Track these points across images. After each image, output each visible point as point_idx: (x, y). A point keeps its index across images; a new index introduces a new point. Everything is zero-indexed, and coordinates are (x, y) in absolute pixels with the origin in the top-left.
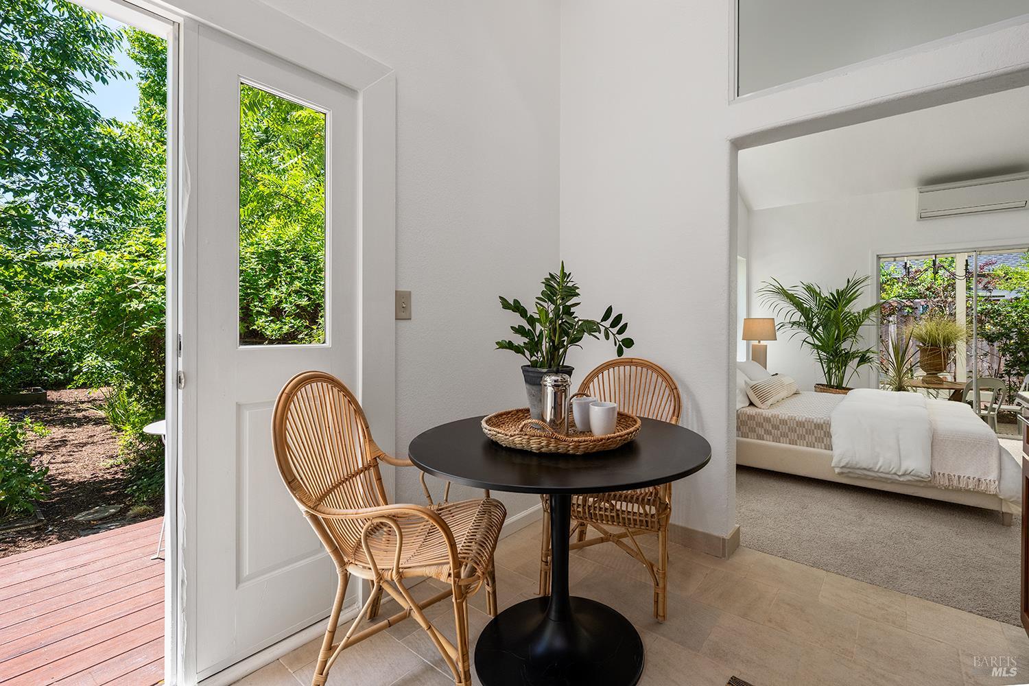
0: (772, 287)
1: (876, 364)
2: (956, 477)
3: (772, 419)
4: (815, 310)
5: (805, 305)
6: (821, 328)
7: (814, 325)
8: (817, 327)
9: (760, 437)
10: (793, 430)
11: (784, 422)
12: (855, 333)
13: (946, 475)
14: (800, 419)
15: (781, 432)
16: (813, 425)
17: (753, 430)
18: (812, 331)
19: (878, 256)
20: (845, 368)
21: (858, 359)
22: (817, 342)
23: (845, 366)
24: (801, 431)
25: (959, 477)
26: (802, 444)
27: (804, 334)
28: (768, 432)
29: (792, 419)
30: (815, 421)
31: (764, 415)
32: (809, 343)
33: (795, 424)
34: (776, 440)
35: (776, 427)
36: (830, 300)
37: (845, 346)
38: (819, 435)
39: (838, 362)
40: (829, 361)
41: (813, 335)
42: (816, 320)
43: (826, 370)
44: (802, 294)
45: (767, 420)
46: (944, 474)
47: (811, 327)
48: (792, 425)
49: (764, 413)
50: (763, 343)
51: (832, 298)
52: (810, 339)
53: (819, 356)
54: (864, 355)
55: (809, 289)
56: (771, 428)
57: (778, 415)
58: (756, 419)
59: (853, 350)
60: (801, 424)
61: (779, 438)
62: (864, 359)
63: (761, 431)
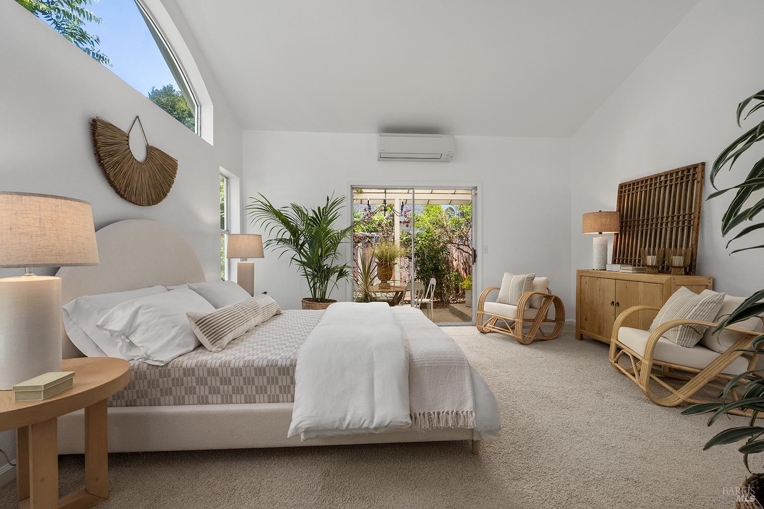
0: (261, 204)
1: (350, 277)
2: (436, 414)
3: (220, 369)
4: (302, 227)
5: (292, 223)
6: (307, 245)
7: (300, 242)
8: (303, 244)
9: (203, 401)
10: (249, 381)
11: (237, 371)
12: (335, 250)
13: (426, 415)
14: (260, 364)
15: (233, 387)
16: (277, 371)
17: (191, 391)
18: (299, 248)
19: (351, 186)
20: (327, 283)
21: (337, 274)
22: (304, 260)
23: (327, 280)
24: (261, 381)
25: (438, 414)
26: (262, 400)
27: (292, 252)
28: (214, 391)
29: (249, 366)
30: (279, 363)
31: (208, 365)
32: (297, 260)
33: (253, 372)
34: (227, 400)
35: (225, 381)
36: (313, 217)
37: (327, 262)
38: (284, 384)
39: (321, 277)
40: (314, 277)
41: (300, 252)
42: (302, 238)
43: (312, 284)
44: (291, 214)
45: (213, 372)
46: (424, 414)
47: (298, 244)
48: (248, 375)
49: (209, 361)
50: (250, 261)
51: (315, 216)
52: (297, 257)
53: (306, 273)
54: (341, 270)
55: (297, 209)
56: (218, 384)
57: (230, 363)
58: (196, 373)
59: (333, 266)
60: (260, 371)
61: (231, 396)
62: (342, 274)
63: (203, 390)
